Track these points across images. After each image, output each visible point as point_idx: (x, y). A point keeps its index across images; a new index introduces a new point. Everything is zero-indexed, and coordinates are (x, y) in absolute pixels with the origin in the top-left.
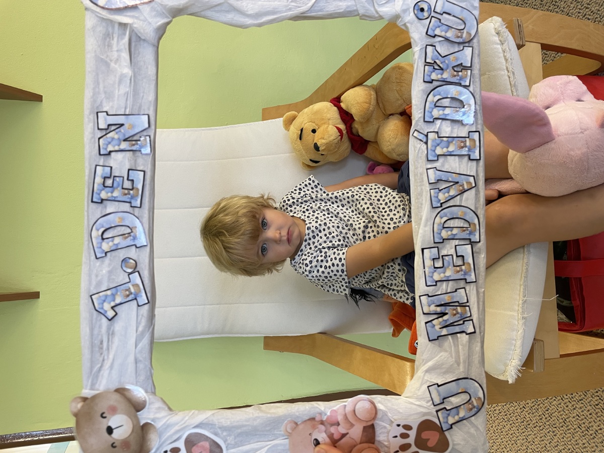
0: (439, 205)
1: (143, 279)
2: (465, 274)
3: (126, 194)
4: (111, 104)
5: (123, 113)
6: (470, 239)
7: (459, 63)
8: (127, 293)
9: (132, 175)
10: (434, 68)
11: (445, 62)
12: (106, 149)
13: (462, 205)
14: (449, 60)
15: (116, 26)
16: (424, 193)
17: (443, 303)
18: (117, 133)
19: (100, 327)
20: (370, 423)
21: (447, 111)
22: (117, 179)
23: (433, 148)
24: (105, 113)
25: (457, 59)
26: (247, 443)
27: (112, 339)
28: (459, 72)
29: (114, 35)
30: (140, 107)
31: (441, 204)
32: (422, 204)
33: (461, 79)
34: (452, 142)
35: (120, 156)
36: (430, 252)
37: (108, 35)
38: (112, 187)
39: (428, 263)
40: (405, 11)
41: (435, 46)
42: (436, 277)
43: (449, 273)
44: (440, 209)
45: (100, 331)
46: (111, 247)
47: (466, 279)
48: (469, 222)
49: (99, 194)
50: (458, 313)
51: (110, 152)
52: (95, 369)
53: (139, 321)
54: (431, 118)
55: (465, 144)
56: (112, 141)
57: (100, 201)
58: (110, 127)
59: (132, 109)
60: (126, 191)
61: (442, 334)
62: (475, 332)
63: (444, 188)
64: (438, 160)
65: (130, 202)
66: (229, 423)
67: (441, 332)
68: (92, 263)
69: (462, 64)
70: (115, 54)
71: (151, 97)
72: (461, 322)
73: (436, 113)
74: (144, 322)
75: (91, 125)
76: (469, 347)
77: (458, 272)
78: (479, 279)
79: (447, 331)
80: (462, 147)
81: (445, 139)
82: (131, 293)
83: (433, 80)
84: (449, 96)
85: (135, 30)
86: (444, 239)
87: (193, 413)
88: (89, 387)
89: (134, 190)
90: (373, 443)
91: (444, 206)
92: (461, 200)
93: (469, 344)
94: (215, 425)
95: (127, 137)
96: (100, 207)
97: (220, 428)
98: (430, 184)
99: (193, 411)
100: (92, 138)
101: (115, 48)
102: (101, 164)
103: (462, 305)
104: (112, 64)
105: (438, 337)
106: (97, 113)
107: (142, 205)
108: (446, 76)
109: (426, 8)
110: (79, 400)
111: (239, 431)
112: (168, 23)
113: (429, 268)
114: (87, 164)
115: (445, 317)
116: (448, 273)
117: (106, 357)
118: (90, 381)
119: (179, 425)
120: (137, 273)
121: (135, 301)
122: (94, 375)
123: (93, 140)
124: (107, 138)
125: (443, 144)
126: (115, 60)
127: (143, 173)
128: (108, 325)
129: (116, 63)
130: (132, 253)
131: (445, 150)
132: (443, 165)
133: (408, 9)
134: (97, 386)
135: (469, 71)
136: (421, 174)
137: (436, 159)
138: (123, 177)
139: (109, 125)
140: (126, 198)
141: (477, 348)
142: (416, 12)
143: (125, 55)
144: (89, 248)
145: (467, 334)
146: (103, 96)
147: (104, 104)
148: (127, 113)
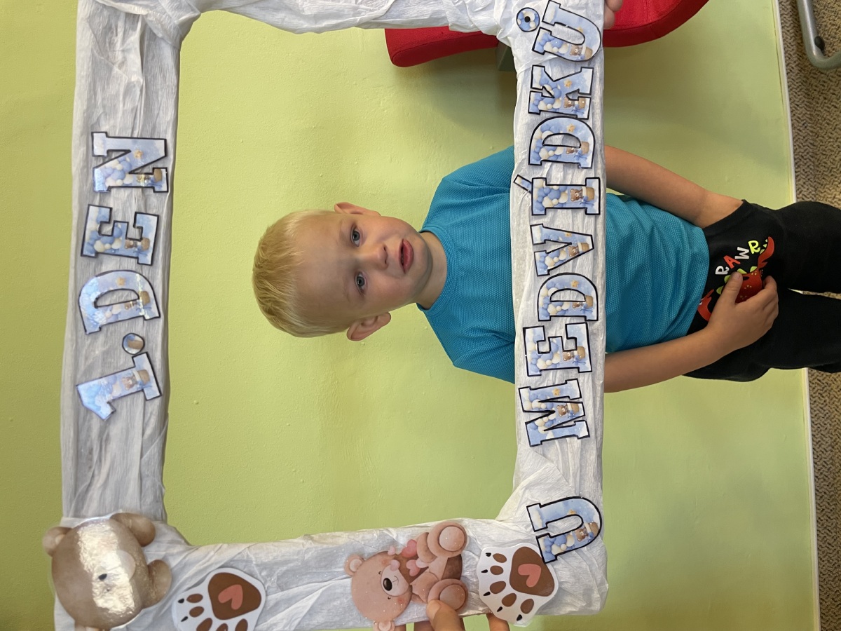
0: (546, 272)
1: (153, 364)
2: (578, 361)
3: (131, 247)
4: (112, 122)
5: (130, 136)
6: (585, 317)
7: (575, 89)
8: (131, 382)
9: (141, 220)
10: (542, 96)
11: (556, 87)
12: (104, 184)
13: (576, 272)
14: (562, 85)
15: (122, 17)
16: (527, 257)
17: (549, 398)
18: (120, 162)
19: (89, 429)
20: (456, 554)
21: (559, 151)
22: (120, 225)
23: (540, 200)
24: (104, 134)
25: (573, 84)
26: (294, 586)
27: (106, 445)
28: (575, 100)
29: (119, 30)
30: (154, 128)
31: (549, 271)
32: (524, 271)
33: (576, 111)
34: (564, 191)
35: (124, 193)
36: (534, 333)
37: (110, 28)
38: (112, 235)
39: (531, 346)
40: (506, 21)
41: (544, 67)
42: (541, 364)
43: (558, 359)
44: (547, 277)
45: (89, 436)
46: (107, 319)
47: (578, 368)
48: (584, 295)
49: (92, 245)
50: (568, 411)
51: (110, 188)
52: (82, 488)
53: (146, 419)
54: (537, 160)
55: (581, 194)
56: (113, 172)
57: (93, 255)
58: (110, 153)
59: (143, 130)
60: (132, 242)
61: (547, 438)
62: (589, 436)
63: (553, 251)
64: (545, 214)
65: (137, 258)
66: (271, 558)
67: (546, 434)
68: (79, 340)
69: (579, 90)
70: (119, 56)
71: (170, 116)
72: (572, 423)
73: (544, 153)
74: (153, 421)
75: (83, 149)
76: (581, 455)
77: (569, 358)
78: (596, 368)
79: (554, 433)
80: (577, 198)
81: (555, 187)
82: (137, 383)
83: (540, 111)
84: (561, 132)
85: (150, 24)
86: (551, 316)
87: (220, 548)
88: (71, 513)
89: (143, 241)
90: (459, 579)
91: (553, 273)
92: (574, 267)
93: (581, 451)
94: (251, 562)
95: (134, 168)
96: (93, 263)
97: (257, 565)
98: (534, 244)
99: (220, 545)
100: (84, 167)
101: (118, 46)
102: (97, 204)
103: (573, 402)
104: (116, 69)
105: (542, 442)
106: (92, 133)
107: (155, 262)
108: (557, 105)
109: (532, 18)
110: (58, 532)
111: (284, 568)
112: (195, 19)
113: (532, 352)
114: (75, 203)
115: (552, 417)
116: (556, 360)
117: (96, 472)
118: (73, 505)
119: (201, 563)
120: (145, 355)
121: (142, 394)
122: (79, 496)
123: (85, 170)
124: (105, 168)
125: (553, 194)
126: (118, 63)
127: (156, 218)
128: (101, 427)
129: (120, 67)
130: (139, 327)
131: (555, 201)
132: (552, 221)
133: (510, 19)
134: (83, 512)
135: (589, 99)
136: (525, 232)
137: (543, 213)
138: (128, 223)
139: (108, 151)
140: (131, 252)
141: (592, 457)
142: (519, 22)
143: (135, 58)
144: (75, 319)
145: (579, 438)
146: (100, 110)
147: (102, 122)
148: (135, 136)
